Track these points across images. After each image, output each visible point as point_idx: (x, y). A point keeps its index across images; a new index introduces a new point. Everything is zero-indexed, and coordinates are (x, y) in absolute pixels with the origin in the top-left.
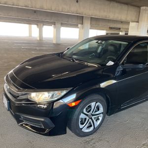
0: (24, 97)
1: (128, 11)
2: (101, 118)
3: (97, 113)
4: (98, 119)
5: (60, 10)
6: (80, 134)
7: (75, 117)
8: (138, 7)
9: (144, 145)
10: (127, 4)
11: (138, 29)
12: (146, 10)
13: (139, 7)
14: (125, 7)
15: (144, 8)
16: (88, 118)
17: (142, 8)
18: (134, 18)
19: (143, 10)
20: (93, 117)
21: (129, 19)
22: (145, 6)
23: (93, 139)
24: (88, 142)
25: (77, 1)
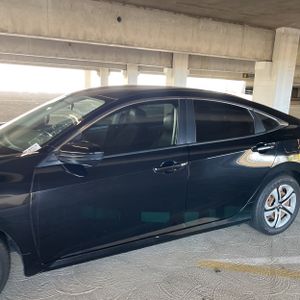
1: (243, 36)
8: (270, 28)
11: (271, 75)
12: (288, 35)
13: (272, 29)
14: (236, 30)
18: (259, 53)
19: (281, 34)
22: (286, 26)
25: (119, 19)
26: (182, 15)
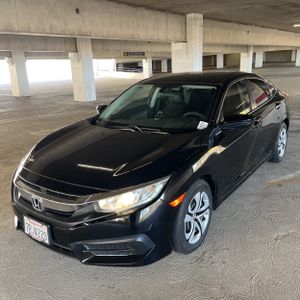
0: (85, 210)
2: (207, 217)
3: (203, 209)
4: (204, 219)
5: (48, 31)
6: (188, 249)
7: (179, 223)
8: (182, 14)
9: (276, 239)
10: (163, 10)
12: (196, 20)
13: (184, 15)
14: (162, 16)
15: (192, 15)
16: (192, 221)
17: (188, 16)
18: (178, 35)
19: (191, 19)
20: (198, 217)
21: (170, 37)
22: (194, 12)
23: (204, 252)
24: (200, 259)
25: (77, 10)
26: (124, 5)
